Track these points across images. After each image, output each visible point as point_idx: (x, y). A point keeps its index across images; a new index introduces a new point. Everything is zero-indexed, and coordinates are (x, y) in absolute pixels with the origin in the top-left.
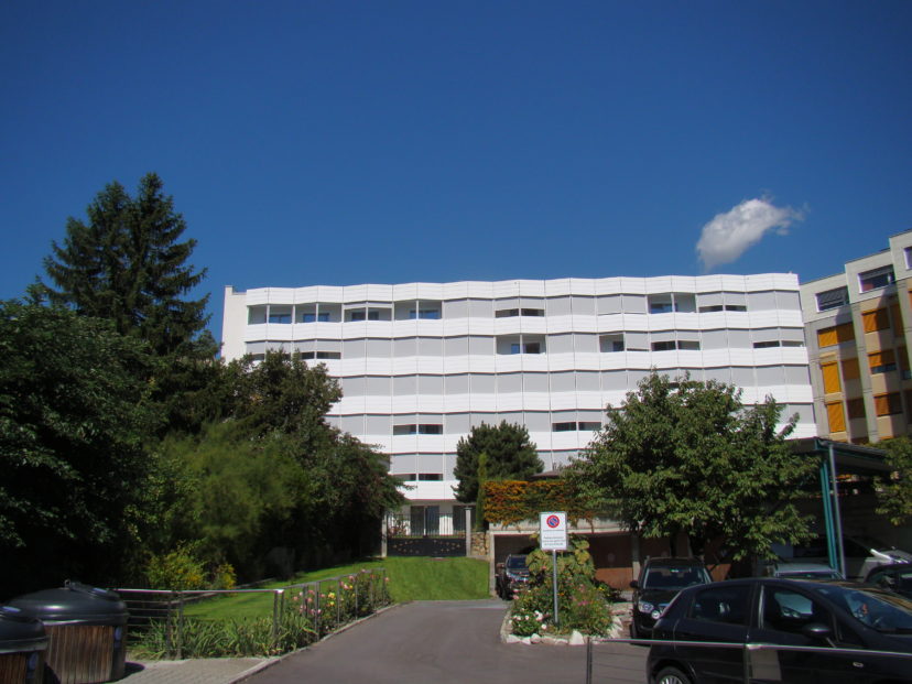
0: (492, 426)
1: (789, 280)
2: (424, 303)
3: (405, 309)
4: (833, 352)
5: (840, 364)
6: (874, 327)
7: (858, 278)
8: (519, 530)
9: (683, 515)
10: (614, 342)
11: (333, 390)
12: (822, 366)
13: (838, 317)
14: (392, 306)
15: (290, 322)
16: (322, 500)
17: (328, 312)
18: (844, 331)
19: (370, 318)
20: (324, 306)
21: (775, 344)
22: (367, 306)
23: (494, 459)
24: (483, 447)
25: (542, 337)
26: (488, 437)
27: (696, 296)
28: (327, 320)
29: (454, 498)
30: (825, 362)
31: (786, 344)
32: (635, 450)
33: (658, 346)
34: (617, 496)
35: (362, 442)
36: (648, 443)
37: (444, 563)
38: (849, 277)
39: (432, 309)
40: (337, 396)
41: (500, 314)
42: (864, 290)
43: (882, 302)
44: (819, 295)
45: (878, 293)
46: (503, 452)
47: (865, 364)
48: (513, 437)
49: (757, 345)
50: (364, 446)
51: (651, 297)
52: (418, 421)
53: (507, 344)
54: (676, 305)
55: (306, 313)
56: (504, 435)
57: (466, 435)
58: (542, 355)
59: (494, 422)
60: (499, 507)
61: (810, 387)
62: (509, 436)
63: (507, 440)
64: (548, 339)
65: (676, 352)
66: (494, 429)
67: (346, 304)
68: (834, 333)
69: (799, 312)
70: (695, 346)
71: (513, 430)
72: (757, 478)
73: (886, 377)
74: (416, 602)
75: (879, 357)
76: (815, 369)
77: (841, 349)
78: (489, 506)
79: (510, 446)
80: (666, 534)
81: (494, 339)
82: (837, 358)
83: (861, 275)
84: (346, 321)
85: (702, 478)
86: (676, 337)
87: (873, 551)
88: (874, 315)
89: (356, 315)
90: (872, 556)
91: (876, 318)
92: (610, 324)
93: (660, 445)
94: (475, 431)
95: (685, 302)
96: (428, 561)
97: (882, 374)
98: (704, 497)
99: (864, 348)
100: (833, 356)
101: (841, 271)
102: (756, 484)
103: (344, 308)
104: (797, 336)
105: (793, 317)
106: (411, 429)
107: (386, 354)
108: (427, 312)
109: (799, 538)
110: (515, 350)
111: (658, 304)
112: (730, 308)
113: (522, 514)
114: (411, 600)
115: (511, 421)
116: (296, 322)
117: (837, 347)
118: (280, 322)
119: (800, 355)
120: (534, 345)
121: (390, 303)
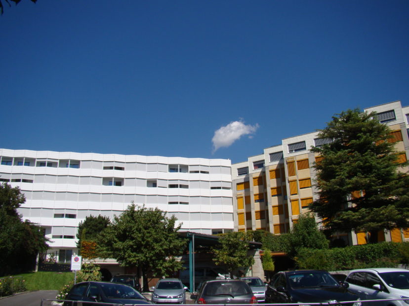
0: (95, 216)
1: (227, 162)
2: (72, 161)
3: (64, 163)
4: (242, 193)
5: (244, 198)
6: (257, 184)
7: (253, 164)
8: (95, 262)
9: (133, 259)
10: (153, 183)
11: (22, 198)
12: (237, 198)
13: (245, 179)
14: (58, 161)
15: (11, 165)
16: (4, 247)
17: (29, 162)
18: (246, 184)
19: (48, 166)
20: (27, 159)
21: (219, 188)
22: (47, 160)
23: (93, 231)
24: (89, 225)
25: (123, 179)
26: (92, 222)
27: (189, 167)
28: (29, 165)
29: (76, 246)
30: (239, 196)
31: (224, 188)
32: (120, 233)
33: (172, 186)
34: (111, 250)
35: (31, 222)
36: (125, 231)
37: (61, 274)
38: (249, 163)
39: (76, 164)
40: (23, 201)
41: (105, 168)
42: (255, 168)
43: (260, 174)
44: (238, 169)
45: (260, 170)
46: (98, 228)
47: (253, 198)
48: (103, 222)
49: (212, 188)
50: (32, 223)
51: (170, 165)
52: (65, 212)
53: (107, 181)
54: (180, 169)
55: (19, 161)
56: (99, 220)
57: (83, 220)
58: (122, 187)
59: (96, 215)
60: (87, 251)
61: (232, 206)
62: (101, 221)
63: (100, 223)
64: (125, 180)
65: (179, 189)
66: (95, 218)
67: (38, 159)
68: (243, 185)
69: (230, 175)
70: (186, 187)
71: (103, 219)
72: (161, 246)
73: (260, 204)
74: (40, 291)
75: (258, 196)
76: (235, 199)
77: (245, 191)
78: (83, 251)
79: (101, 225)
80: (127, 265)
81: (102, 179)
82: (243, 195)
83: (254, 162)
84: (37, 166)
85: (142, 245)
86: (179, 183)
87: (219, 274)
88: (257, 179)
89: (42, 164)
90: (218, 276)
91: (258, 180)
92: (152, 176)
93: (129, 232)
94: (87, 219)
95: (184, 168)
96: (54, 274)
97: (258, 203)
98: (142, 252)
99: (253, 191)
100: (242, 194)
101: (247, 160)
102: (160, 248)
103: (37, 160)
104: (229, 185)
105: (227, 177)
106: (62, 216)
107: (54, 182)
108: (74, 165)
109: (178, 269)
110: (110, 184)
111: (173, 168)
112: (202, 172)
113: (97, 255)
114: (38, 290)
115: (103, 215)
116: (14, 165)
117: (244, 191)
118: (7, 164)
119: (229, 193)
120: (119, 182)
121: (57, 160)
